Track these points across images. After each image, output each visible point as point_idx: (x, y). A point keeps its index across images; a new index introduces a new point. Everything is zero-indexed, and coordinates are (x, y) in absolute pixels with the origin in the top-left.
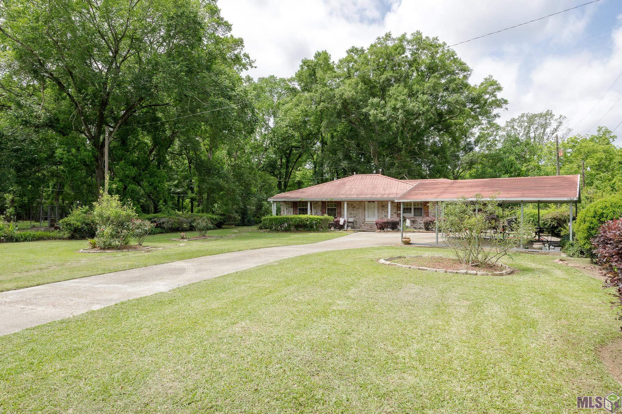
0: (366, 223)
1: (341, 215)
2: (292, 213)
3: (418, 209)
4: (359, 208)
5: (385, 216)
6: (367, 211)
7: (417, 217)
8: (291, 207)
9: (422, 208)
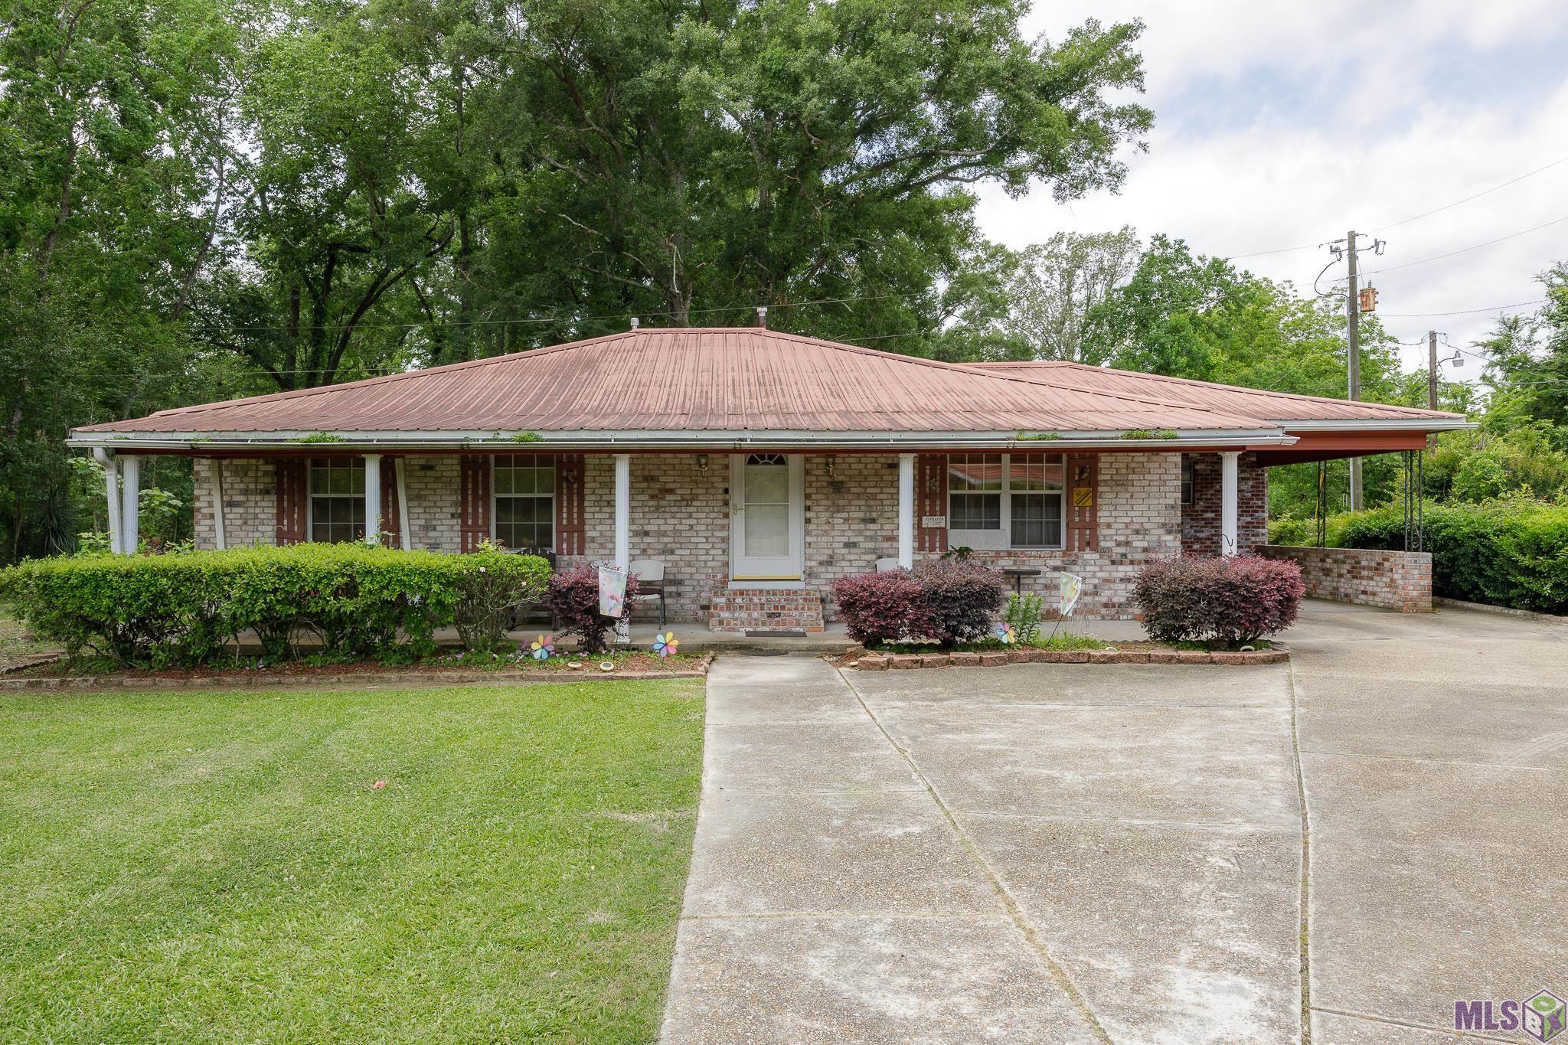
0: (732, 586)
1: (582, 542)
2: (270, 529)
3: (1036, 500)
4: (694, 497)
5: (848, 545)
6: (741, 514)
7: (1033, 551)
8: (267, 492)
9: (1059, 497)
